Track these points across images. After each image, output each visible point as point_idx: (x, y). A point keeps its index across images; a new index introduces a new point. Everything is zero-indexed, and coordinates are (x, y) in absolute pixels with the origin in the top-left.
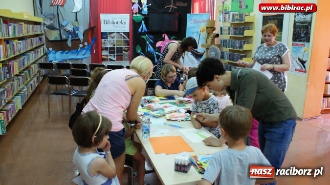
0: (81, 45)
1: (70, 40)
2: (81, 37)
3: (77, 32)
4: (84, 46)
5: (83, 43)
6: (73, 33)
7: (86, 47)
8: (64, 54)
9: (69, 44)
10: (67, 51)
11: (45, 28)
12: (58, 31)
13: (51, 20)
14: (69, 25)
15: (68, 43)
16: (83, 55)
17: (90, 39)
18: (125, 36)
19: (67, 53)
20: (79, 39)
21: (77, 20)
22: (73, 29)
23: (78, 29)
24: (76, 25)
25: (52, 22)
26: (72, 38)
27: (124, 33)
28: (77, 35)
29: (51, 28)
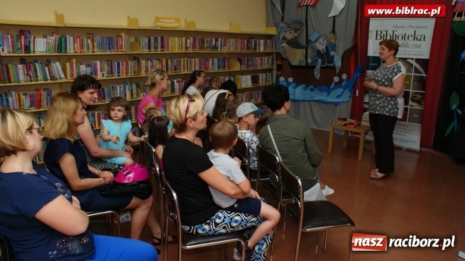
0: (336, 79)
1: (318, 67)
2: (338, 63)
3: (332, 53)
4: (341, 80)
5: (340, 75)
6: (326, 56)
7: (344, 83)
8: (308, 91)
9: (317, 74)
10: (312, 87)
11: (284, 44)
12: (304, 50)
13: (296, 31)
14: (321, 40)
15: (315, 73)
16: (338, 97)
17: (352, 69)
18: (418, 66)
19: (312, 90)
20: (334, 68)
21: (334, 31)
22: (326, 47)
23: (334, 47)
24: (332, 41)
25: (296, 35)
26: (323, 63)
27: (417, 60)
28: (331, 59)
29: (294, 44)
